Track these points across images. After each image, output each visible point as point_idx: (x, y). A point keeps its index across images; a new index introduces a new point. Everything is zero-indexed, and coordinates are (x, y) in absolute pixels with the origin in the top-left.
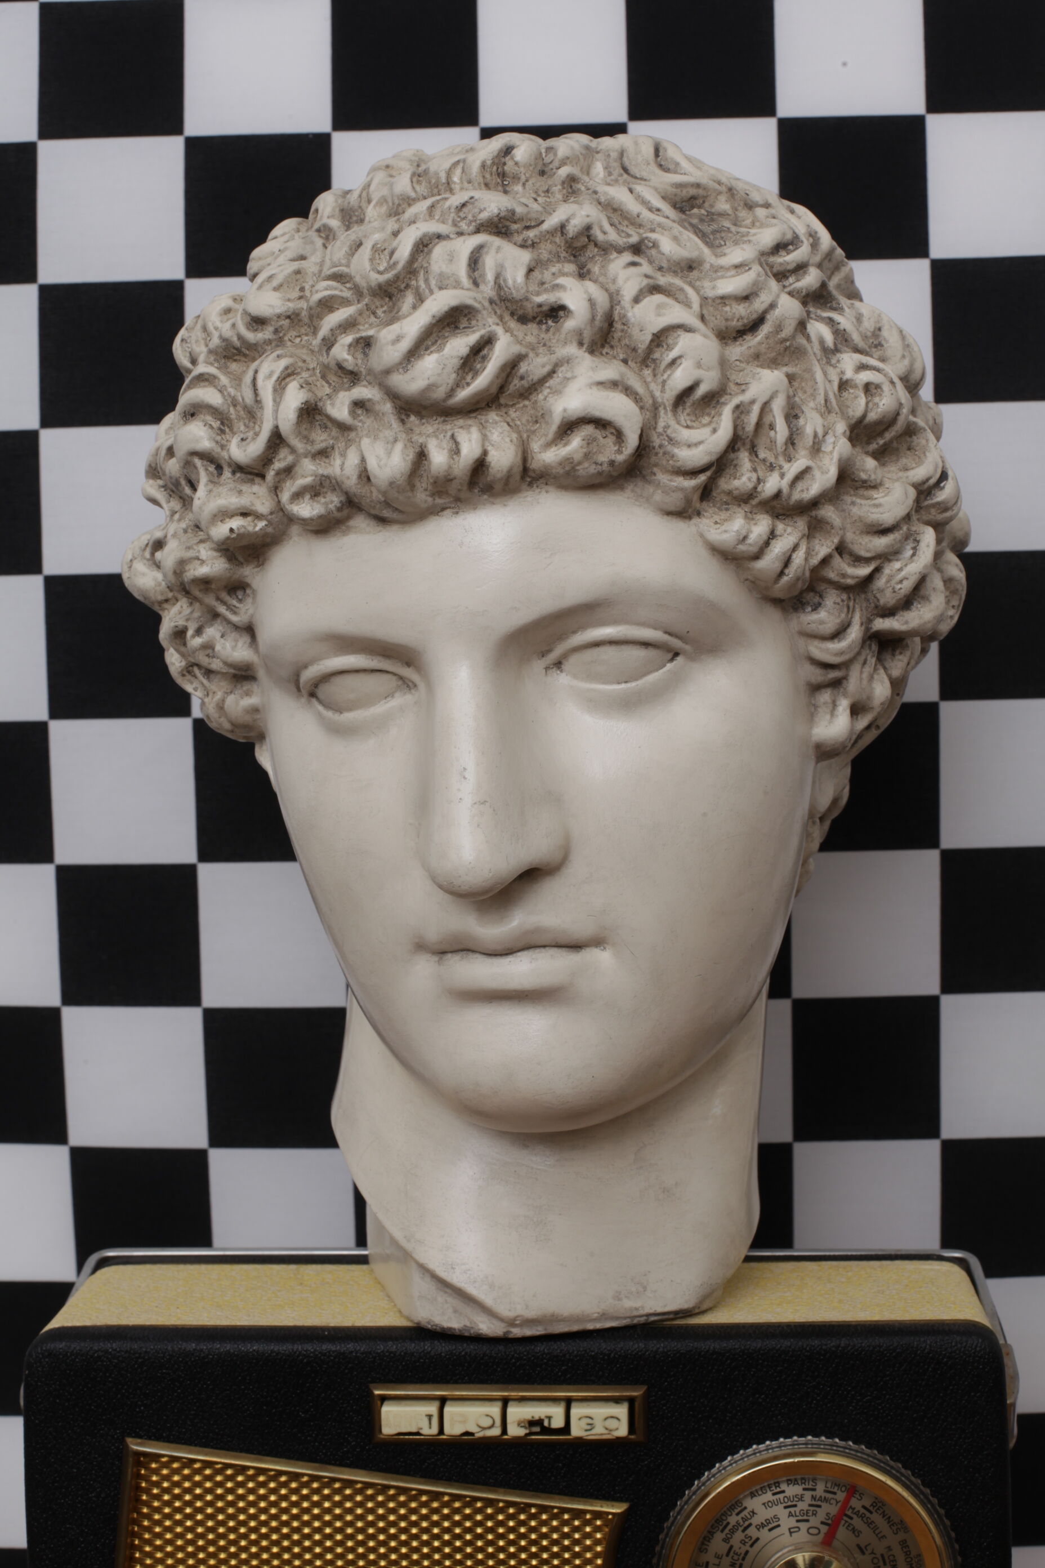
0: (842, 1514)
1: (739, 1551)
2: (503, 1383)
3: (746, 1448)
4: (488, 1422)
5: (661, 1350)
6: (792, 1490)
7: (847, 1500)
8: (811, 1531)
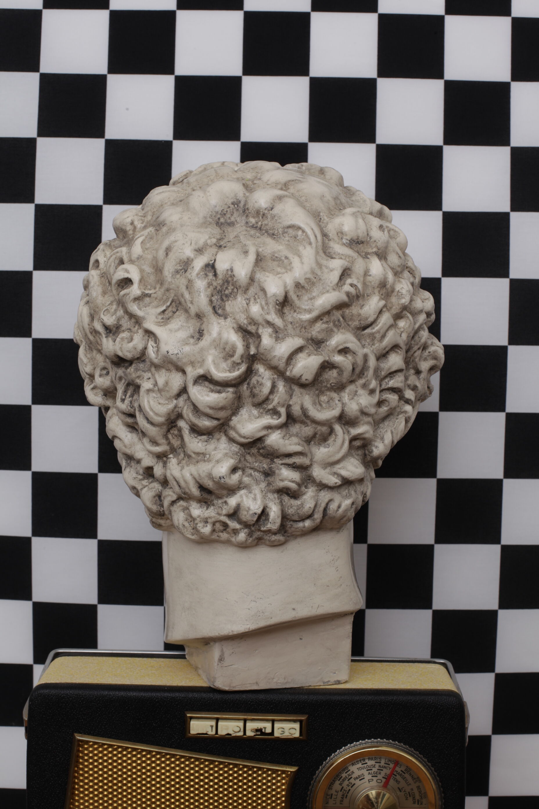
0: (392, 773)
1: (346, 789)
2: (244, 712)
3: (351, 744)
4: (237, 729)
5: (315, 699)
6: (370, 763)
7: (394, 768)
8: (378, 781)
